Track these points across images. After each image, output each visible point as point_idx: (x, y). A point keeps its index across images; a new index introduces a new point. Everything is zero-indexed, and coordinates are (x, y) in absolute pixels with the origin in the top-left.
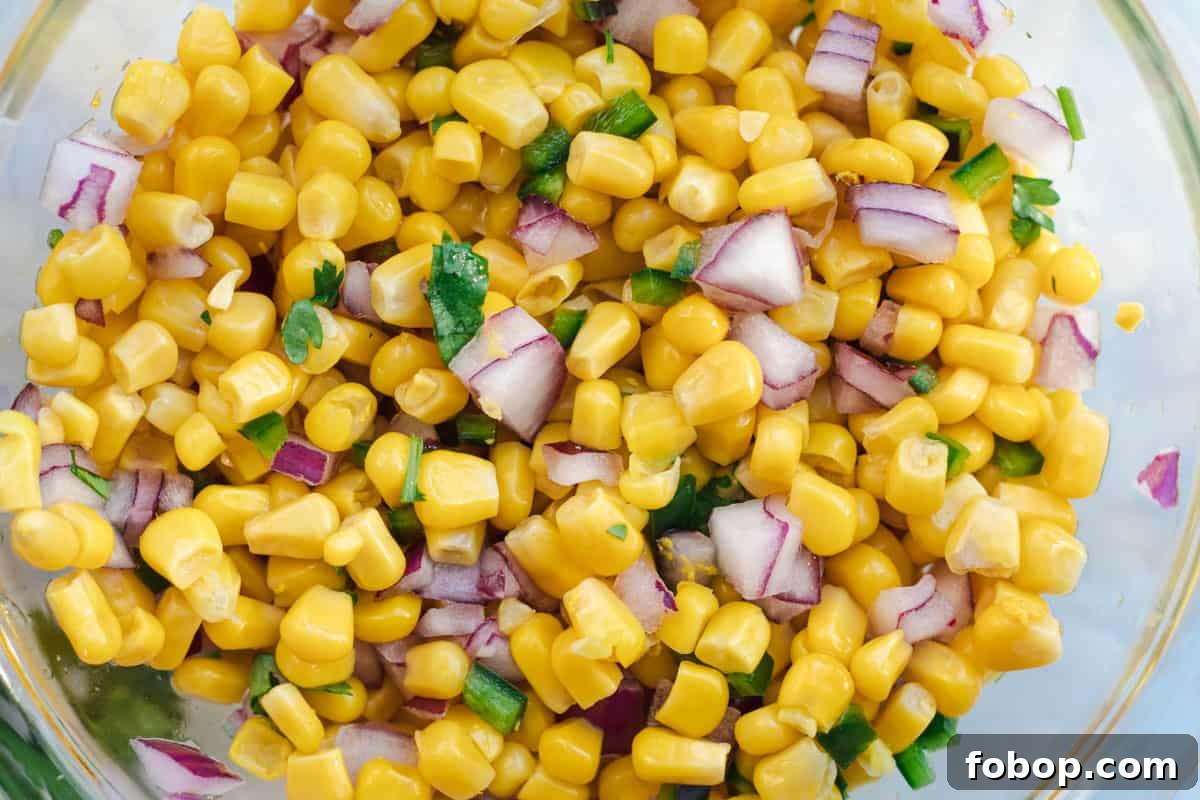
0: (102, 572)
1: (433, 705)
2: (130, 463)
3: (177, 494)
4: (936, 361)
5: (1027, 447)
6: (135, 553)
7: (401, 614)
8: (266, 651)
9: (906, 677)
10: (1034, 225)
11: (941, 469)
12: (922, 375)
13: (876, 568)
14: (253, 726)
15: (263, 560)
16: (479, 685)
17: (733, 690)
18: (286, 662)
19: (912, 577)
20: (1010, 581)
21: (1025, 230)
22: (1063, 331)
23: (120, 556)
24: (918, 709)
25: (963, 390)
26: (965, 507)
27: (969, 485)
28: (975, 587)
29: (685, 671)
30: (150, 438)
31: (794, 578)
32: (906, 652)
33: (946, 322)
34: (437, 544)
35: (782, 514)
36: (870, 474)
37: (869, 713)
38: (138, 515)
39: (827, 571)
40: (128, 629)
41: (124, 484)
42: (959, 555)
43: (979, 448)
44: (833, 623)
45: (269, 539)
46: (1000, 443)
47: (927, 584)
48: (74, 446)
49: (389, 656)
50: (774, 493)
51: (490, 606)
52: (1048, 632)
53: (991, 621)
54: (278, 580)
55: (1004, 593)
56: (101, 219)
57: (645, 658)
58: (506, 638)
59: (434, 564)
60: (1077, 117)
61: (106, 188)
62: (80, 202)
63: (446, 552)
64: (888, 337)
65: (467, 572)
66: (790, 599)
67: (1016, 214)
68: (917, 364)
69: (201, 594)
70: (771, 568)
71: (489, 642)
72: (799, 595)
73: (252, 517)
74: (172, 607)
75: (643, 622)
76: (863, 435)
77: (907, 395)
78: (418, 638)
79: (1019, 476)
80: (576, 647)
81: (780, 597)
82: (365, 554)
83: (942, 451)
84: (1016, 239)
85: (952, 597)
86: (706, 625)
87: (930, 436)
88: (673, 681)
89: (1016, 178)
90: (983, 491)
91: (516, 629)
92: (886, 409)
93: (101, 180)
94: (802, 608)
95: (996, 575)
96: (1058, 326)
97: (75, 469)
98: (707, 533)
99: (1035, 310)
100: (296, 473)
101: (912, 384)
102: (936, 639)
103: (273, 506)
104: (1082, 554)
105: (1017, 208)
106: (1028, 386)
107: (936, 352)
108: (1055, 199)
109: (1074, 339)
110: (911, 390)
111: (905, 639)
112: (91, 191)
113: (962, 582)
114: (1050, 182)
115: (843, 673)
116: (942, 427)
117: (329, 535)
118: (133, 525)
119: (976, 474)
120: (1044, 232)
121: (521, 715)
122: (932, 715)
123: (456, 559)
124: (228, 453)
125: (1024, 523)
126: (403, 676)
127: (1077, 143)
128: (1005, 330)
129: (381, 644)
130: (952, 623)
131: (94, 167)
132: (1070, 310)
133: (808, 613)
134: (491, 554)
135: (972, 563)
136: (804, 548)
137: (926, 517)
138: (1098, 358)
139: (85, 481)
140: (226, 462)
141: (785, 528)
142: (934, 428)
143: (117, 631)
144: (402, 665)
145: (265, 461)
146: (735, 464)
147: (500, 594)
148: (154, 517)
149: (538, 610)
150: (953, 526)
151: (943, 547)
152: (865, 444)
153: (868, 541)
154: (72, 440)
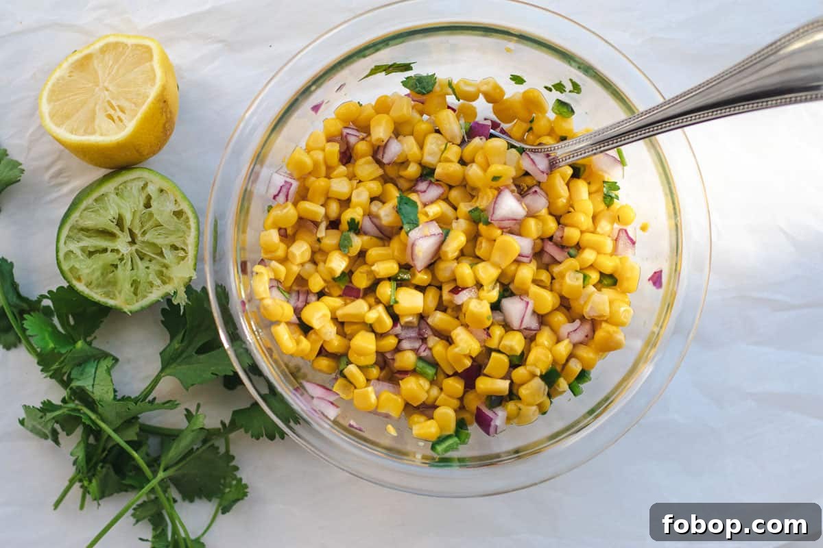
0: (289, 323)
1: (405, 373)
2: (295, 288)
3: (313, 298)
4: (579, 247)
5: (611, 276)
6: (299, 318)
7: (391, 342)
8: (345, 355)
9: (571, 356)
10: (612, 198)
11: (581, 282)
12: (572, 251)
13: (559, 318)
14: (341, 381)
15: (342, 324)
16: (421, 364)
17: (510, 361)
18: (352, 357)
19: (572, 320)
20: (606, 321)
21: (608, 200)
22: (623, 235)
23: (294, 318)
24: (575, 367)
25: (589, 256)
26: (589, 296)
27: (591, 289)
28: (594, 324)
29: (494, 355)
30: (301, 281)
31: (531, 322)
32: (571, 346)
33: (582, 232)
34: (404, 320)
35: (526, 299)
36: (557, 286)
37: (559, 368)
38: (300, 304)
39: (542, 320)
40: (298, 342)
41: (294, 295)
42: (588, 311)
43: (595, 276)
44: (545, 338)
45: (345, 315)
46: (602, 274)
47: (578, 323)
48: (278, 281)
49: (389, 356)
50: (523, 293)
51: (424, 340)
52: (620, 336)
53: (600, 334)
54: (348, 330)
55: (604, 325)
56: (287, 200)
57: (480, 354)
58: (430, 349)
59: (402, 326)
60: (623, 158)
61: (289, 189)
62: (281, 194)
63: (406, 323)
64: (562, 237)
65: (414, 329)
66: (531, 330)
67: (605, 195)
68: (571, 247)
69: (324, 330)
70: (523, 317)
71: (424, 351)
72: (533, 327)
73: (338, 308)
74: (312, 335)
75: (480, 342)
76: (553, 272)
77: (567, 258)
78: (398, 350)
79: (608, 286)
80: (457, 350)
81: (526, 329)
82: (379, 320)
83: (581, 276)
84: (605, 203)
85: (587, 328)
86: (501, 338)
87: (577, 271)
88: (489, 359)
89: (604, 182)
90: (596, 290)
91: (434, 346)
92: (560, 263)
93: (288, 186)
94: (534, 332)
95: (602, 319)
96: (621, 233)
97: (278, 287)
98: (501, 311)
99: (613, 229)
100: (351, 296)
101: (569, 253)
102: (581, 343)
103: (346, 304)
104: (632, 312)
105: (605, 192)
106: (611, 255)
107: (578, 244)
108: (618, 188)
109: (626, 238)
110: (568, 256)
111: (570, 342)
112: (284, 190)
113: (590, 322)
114: (616, 183)
115: (549, 353)
116: (581, 269)
117: (366, 313)
118: (298, 309)
119: (594, 286)
120: (615, 200)
121: (436, 374)
122: (581, 368)
123: (411, 325)
124: (327, 287)
125: (611, 303)
126: (394, 363)
127: (625, 168)
128: (602, 234)
129: (385, 352)
130: (587, 336)
131: (286, 182)
132: (625, 227)
133: (536, 334)
134: (422, 322)
135: (593, 314)
136: (534, 312)
137: (577, 299)
138: (636, 245)
139: (282, 292)
140: (326, 290)
141: (527, 303)
142: (578, 269)
143: (295, 344)
144: (393, 359)
145: (341, 289)
146: (509, 284)
147: (426, 336)
148: (305, 305)
149: (442, 339)
150: (585, 303)
151: (582, 311)
152: (554, 275)
153: (557, 309)
154: (278, 277)
